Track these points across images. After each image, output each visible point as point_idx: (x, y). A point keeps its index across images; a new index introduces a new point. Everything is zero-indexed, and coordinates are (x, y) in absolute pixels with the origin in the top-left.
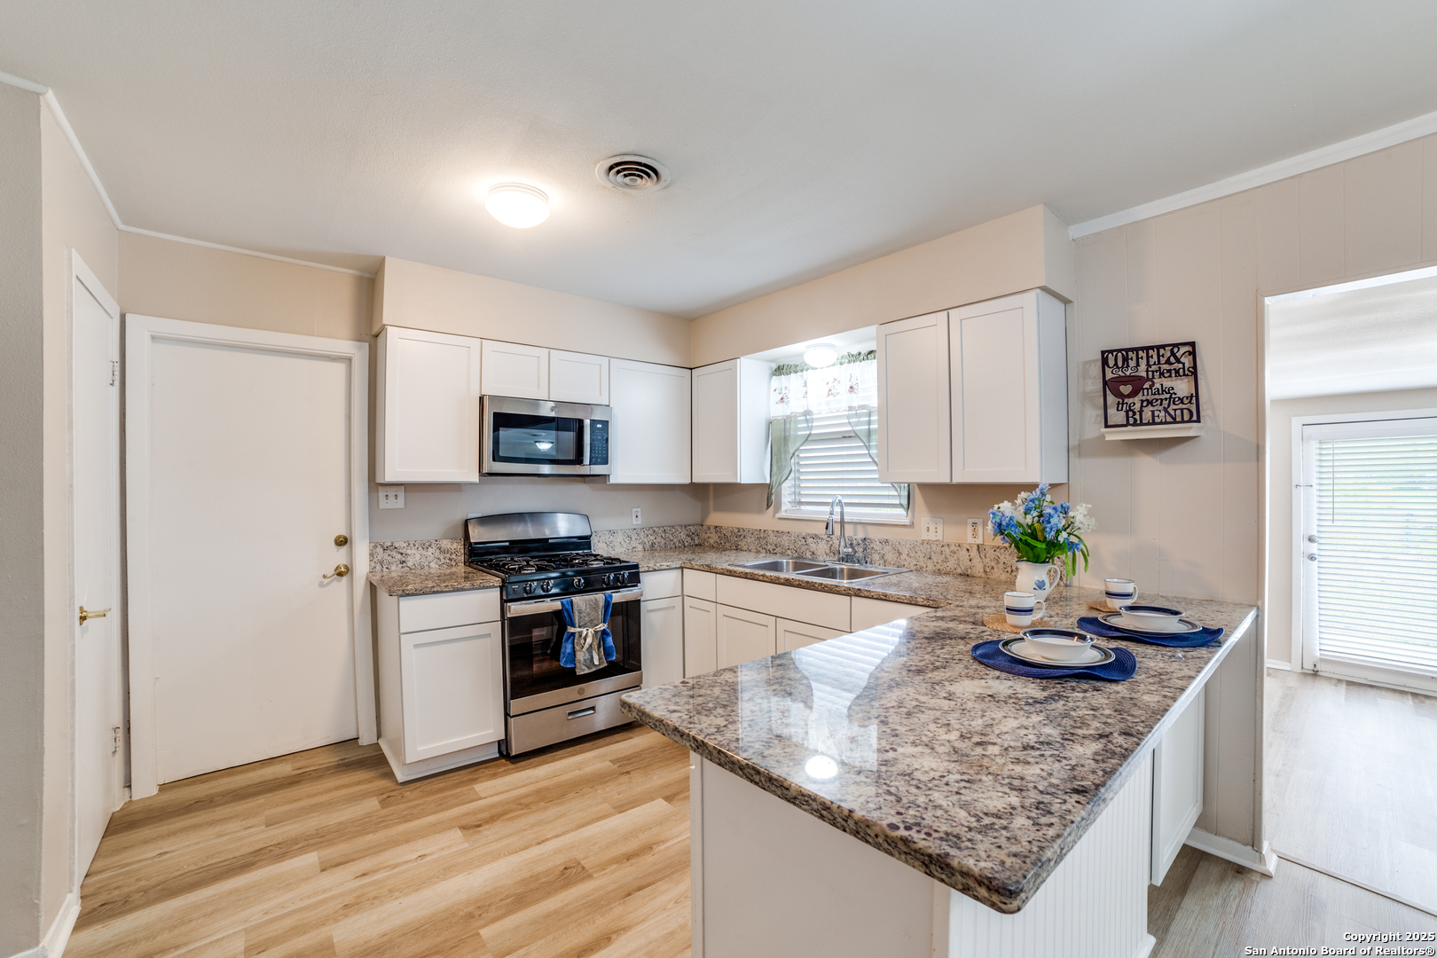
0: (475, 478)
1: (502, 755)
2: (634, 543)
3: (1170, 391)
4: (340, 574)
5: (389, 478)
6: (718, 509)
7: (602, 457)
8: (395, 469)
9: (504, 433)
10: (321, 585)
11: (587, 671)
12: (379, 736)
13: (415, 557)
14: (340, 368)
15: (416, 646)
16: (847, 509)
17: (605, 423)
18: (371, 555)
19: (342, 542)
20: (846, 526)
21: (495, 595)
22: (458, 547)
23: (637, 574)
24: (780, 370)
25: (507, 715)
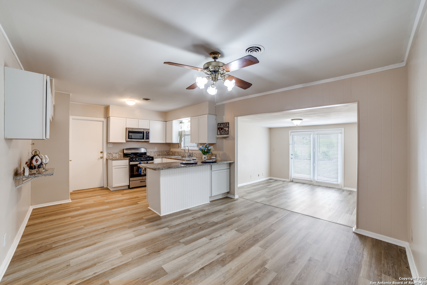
0: (125, 142)
1: (129, 188)
2: (155, 154)
3: (225, 130)
4: (101, 158)
5: (110, 142)
6: (172, 148)
7: (148, 138)
8: (112, 140)
9: (130, 134)
10: (98, 160)
11: (143, 174)
12: (107, 186)
13: (114, 155)
14: (102, 123)
15: (115, 168)
16: (189, 147)
17: (149, 132)
18: (107, 155)
19: (102, 152)
20: (189, 151)
21: (128, 161)
22: (122, 154)
23: (153, 158)
24: (181, 123)
25: (129, 181)
